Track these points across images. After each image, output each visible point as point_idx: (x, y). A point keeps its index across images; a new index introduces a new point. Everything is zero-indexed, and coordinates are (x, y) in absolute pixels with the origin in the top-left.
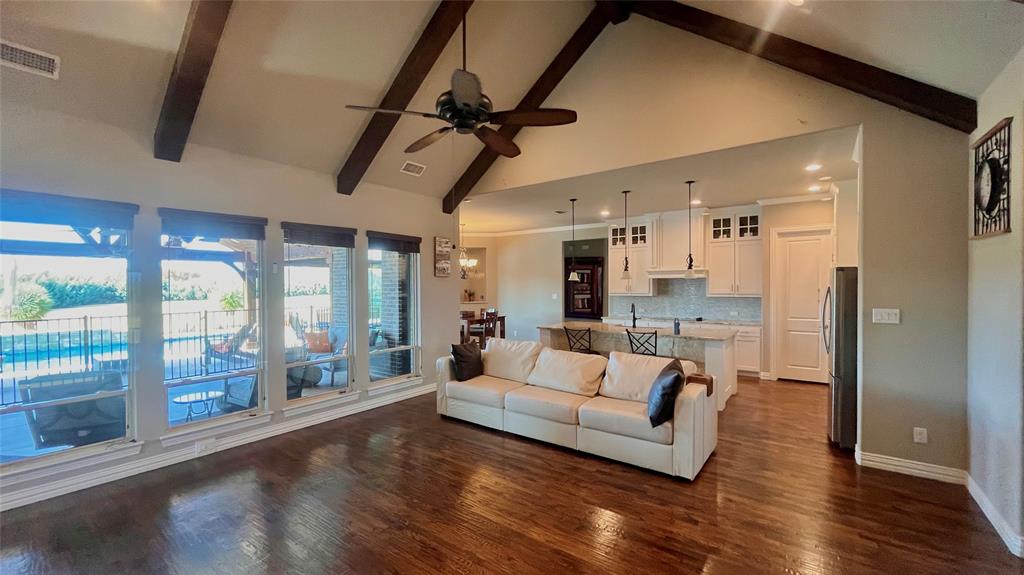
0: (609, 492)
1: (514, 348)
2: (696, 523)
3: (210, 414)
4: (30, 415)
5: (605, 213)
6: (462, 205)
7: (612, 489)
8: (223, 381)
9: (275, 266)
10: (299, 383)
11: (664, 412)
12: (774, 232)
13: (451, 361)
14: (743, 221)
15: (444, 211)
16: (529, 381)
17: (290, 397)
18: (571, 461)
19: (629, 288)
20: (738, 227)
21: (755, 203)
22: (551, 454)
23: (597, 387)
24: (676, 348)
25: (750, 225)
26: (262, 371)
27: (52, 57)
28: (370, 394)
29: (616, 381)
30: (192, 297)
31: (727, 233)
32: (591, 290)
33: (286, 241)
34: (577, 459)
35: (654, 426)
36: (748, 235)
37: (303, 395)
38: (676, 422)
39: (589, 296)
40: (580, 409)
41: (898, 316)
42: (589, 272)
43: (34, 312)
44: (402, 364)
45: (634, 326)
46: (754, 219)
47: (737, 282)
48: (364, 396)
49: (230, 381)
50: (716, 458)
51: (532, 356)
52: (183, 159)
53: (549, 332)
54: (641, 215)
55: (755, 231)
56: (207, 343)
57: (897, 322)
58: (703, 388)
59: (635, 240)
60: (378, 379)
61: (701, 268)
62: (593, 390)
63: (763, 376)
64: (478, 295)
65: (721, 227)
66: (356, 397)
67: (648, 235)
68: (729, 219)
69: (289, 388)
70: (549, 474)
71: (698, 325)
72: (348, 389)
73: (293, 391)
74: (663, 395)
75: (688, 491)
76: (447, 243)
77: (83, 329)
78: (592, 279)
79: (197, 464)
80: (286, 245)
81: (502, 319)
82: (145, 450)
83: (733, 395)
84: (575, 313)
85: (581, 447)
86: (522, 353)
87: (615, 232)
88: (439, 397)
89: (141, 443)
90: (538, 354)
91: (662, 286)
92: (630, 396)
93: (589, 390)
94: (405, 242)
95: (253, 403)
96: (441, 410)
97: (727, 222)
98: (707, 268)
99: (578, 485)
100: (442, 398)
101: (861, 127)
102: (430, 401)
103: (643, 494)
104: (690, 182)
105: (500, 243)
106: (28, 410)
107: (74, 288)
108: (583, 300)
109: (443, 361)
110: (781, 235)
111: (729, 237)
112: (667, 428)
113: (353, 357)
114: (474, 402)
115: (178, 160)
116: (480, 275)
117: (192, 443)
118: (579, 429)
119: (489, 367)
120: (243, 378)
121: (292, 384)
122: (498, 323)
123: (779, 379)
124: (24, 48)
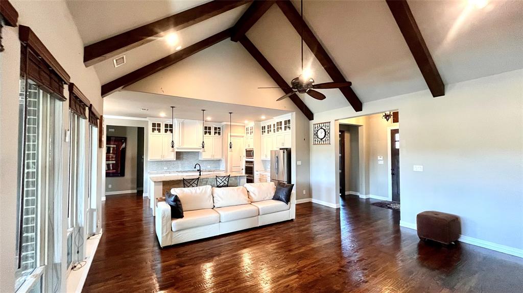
14: (215, 129)
31: (210, 133)
36: (217, 135)
39: (114, 162)
46: (219, 129)
59: (166, 131)
65: (207, 130)
67: (175, 129)
68: (211, 127)
85: (260, 224)
87: (153, 125)
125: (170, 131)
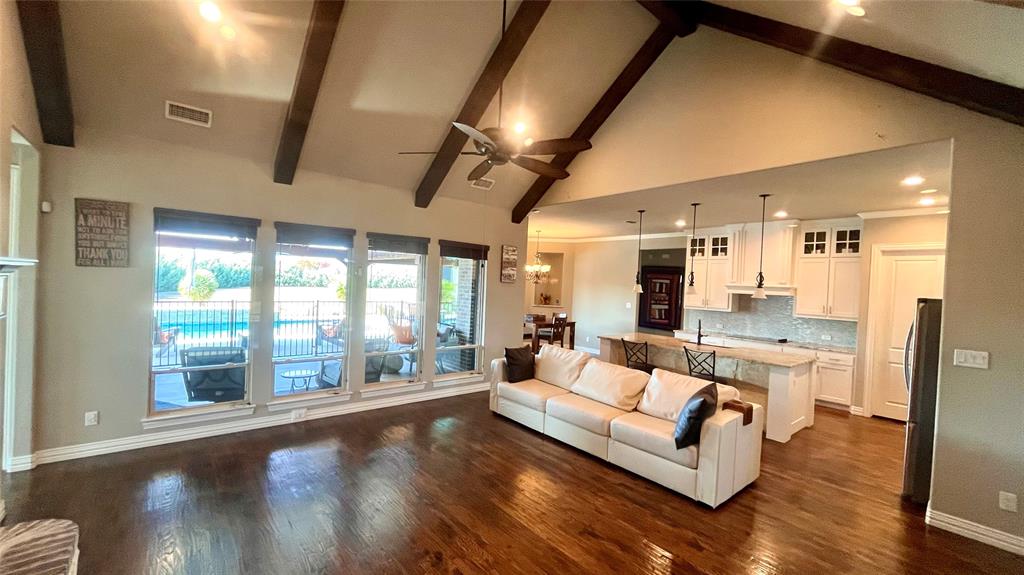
0: (625, 505)
1: (562, 357)
2: (701, 549)
3: (307, 389)
4: (186, 377)
5: (681, 223)
6: (531, 215)
7: (628, 504)
8: (320, 363)
9: (360, 270)
10: (377, 369)
11: (690, 436)
12: (877, 249)
13: (504, 363)
14: (841, 235)
15: (513, 221)
16: (573, 389)
17: (367, 381)
18: (598, 471)
19: (706, 302)
20: (835, 242)
21: (856, 216)
22: (582, 461)
23: (636, 402)
24: (740, 369)
25: (850, 240)
26: (347, 357)
27: (207, 111)
28: (435, 385)
29: (653, 398)
30: (321, 285)
31: (821, 248)
32: (670, 300)
33: (370, 248)
34: (606, 470)
35: (678, 448)
36: (846, 251)
37: (381, 379)
38: (701, 447)
39: (667, 307)
40: (612, 423)
41: (986, 361)
42: (668, 282)
43: (205, 292)
44: (468, 361)
45: (699, 343)
46: (855, 234)
47: (830, 304)
48: (429, 387)
49: (326, 363)
50: (754, 491)
51: (580, 365)
52: (293, 183)
53: (609, 342)
54: (722, 226)
55: (855, 248)
56: (319, 327)
57: (986, 367)
58: (739, 416)
59: (715, 252)
60: (450, 372)
61: (788, 286)
62: (630, 405)
63: (854, 410)
64: (553, 300)
65: (814, 243)
66: (422, 387)
67: (729, 246)
68: (825, 233)
69: (367, 374)
70: (572, 480)
71: (778, 348)
72: (416, 379)
73: (373, 376)
74: (689, 419)
75: (707, 518)
76: (514, 251)
77: (230, 309)
78: (671, 288)
79: (293, 429)
80: (370, 251)
81: (572, 325)
82: (256, 413)
83: (806, 428)
84: (650, 323)
85: (611, 459)
86: (571, 360)
87: (694, 242)
88: (492, 395)
89: (254, 405)
90: (585, 364)
91: (743, 303)
92: (666, 415)
93: (627, 405)
94: (473, 250)
95: (339, 384)
96: (493, 407)
97: (822, 236)
98: (795, 286)
99: (596, 495)
100: (494, 397)
101: (952, 140)
102: (484, 397)
103: (658, 514)
104: (764, 196)
105: (576, 248)
106: (185, 373)
107: (236, 272)
108: (660, 310)
109: (497, 363)
110: (884, 252)
111: (823, 252)
112: (692, 452)
113: (421, 351)
114: (520, 404)
115: (290, 183)
116: (554, 281)
117: (289, 411)
118: (611, 441)
119: (540, 373)
120: (334, 361)
121: (371, 369)
122: (568, 329)
123: (874, 416)
124: (189, 107)
125: (721, 251)
